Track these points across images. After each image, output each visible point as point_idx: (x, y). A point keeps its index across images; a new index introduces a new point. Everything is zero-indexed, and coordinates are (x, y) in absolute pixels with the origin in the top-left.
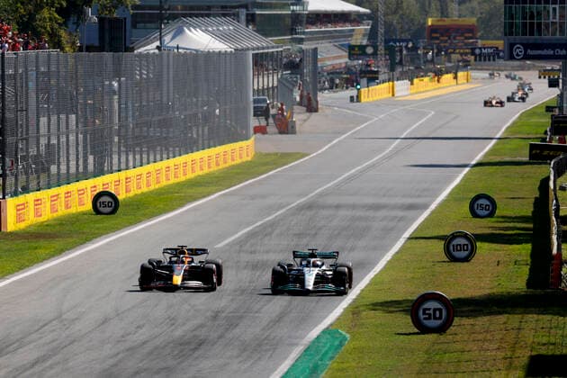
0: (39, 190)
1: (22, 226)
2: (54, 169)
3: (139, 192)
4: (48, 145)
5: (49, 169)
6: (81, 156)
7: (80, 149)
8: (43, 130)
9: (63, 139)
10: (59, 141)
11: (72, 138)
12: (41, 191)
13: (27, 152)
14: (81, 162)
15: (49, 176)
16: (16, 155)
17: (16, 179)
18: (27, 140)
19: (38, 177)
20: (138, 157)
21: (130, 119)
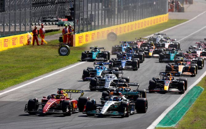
0: (87, 31)
1: (81, 44)
2: (93, 23)
3: (125, 33)
4: (91, 15)
5: (91, 24)
6: (103, 19)
7: (103, 16)
8: (89, 9)
9: (97, 12)
10: (95, 13)
11: (100, 12)
12: (88, 32)
13: (83, 17)
14: (103, 21)
15: (91, 26)
16: (79, 18)
17: (79, 27)
18: (83, 12)
19: (87, 27)
20: (124, 20)
21: (122, 5)
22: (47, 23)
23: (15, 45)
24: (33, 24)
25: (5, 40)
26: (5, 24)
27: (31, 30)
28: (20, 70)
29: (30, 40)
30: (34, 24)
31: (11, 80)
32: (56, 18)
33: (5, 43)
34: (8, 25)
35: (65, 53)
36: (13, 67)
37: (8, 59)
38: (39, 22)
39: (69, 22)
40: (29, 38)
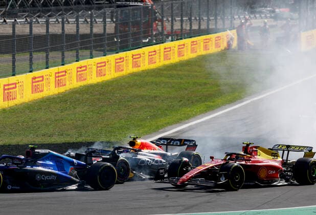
22: (257, 16)
23: (208, 49)
24: (235, 17)
25: (193, 42)
26: (193, 18)
27: (233, 26)
28: (216, 89)
29: (231, 43)
30: (237, 17)
31: (202, 104)
32: (271, 7)
33: (192, 46)
34: (198, 18)
36: (205, 84)
37: (196, 72)
38: (245, 14)
39: (292, 14)
40: (229, 39)
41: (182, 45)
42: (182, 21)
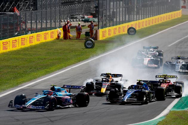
0: (110, 26)
1: (104, 38)
2: (115, 20)
3: (143, 27)
4: (113, 12)
5: (113, 20)
6: (124, 15)
7: (124, 13)
8: (112, 7)
9: (118, 10)
10: (117, 10)
11: (121, 9)
13: (106, 14)
14: (124, 17)
15: (113, 22)
16: (103, 15)
17: (103, 23)
18: (106, 10)
19: (110, 22)
20: (143, 16)
21: (140, 3)
22: (75, 20)
23: (47, 39)
24: (62, 21)
25: (38, 35)
26: (38, 21)
27: (60, 26)
28: (51, 61)
29: (60, 35)
30: (63, 20)
31: (43, 70)
32: (82, 15)
33: (37, 37)
34: (41, 21)
35: (90, 46)
36: (45, 59)
37: (40, 52)
38: (68, 19)
39: (94, 19)
40: (58, 33)
41: (31, 37)
42: (31, 23)
